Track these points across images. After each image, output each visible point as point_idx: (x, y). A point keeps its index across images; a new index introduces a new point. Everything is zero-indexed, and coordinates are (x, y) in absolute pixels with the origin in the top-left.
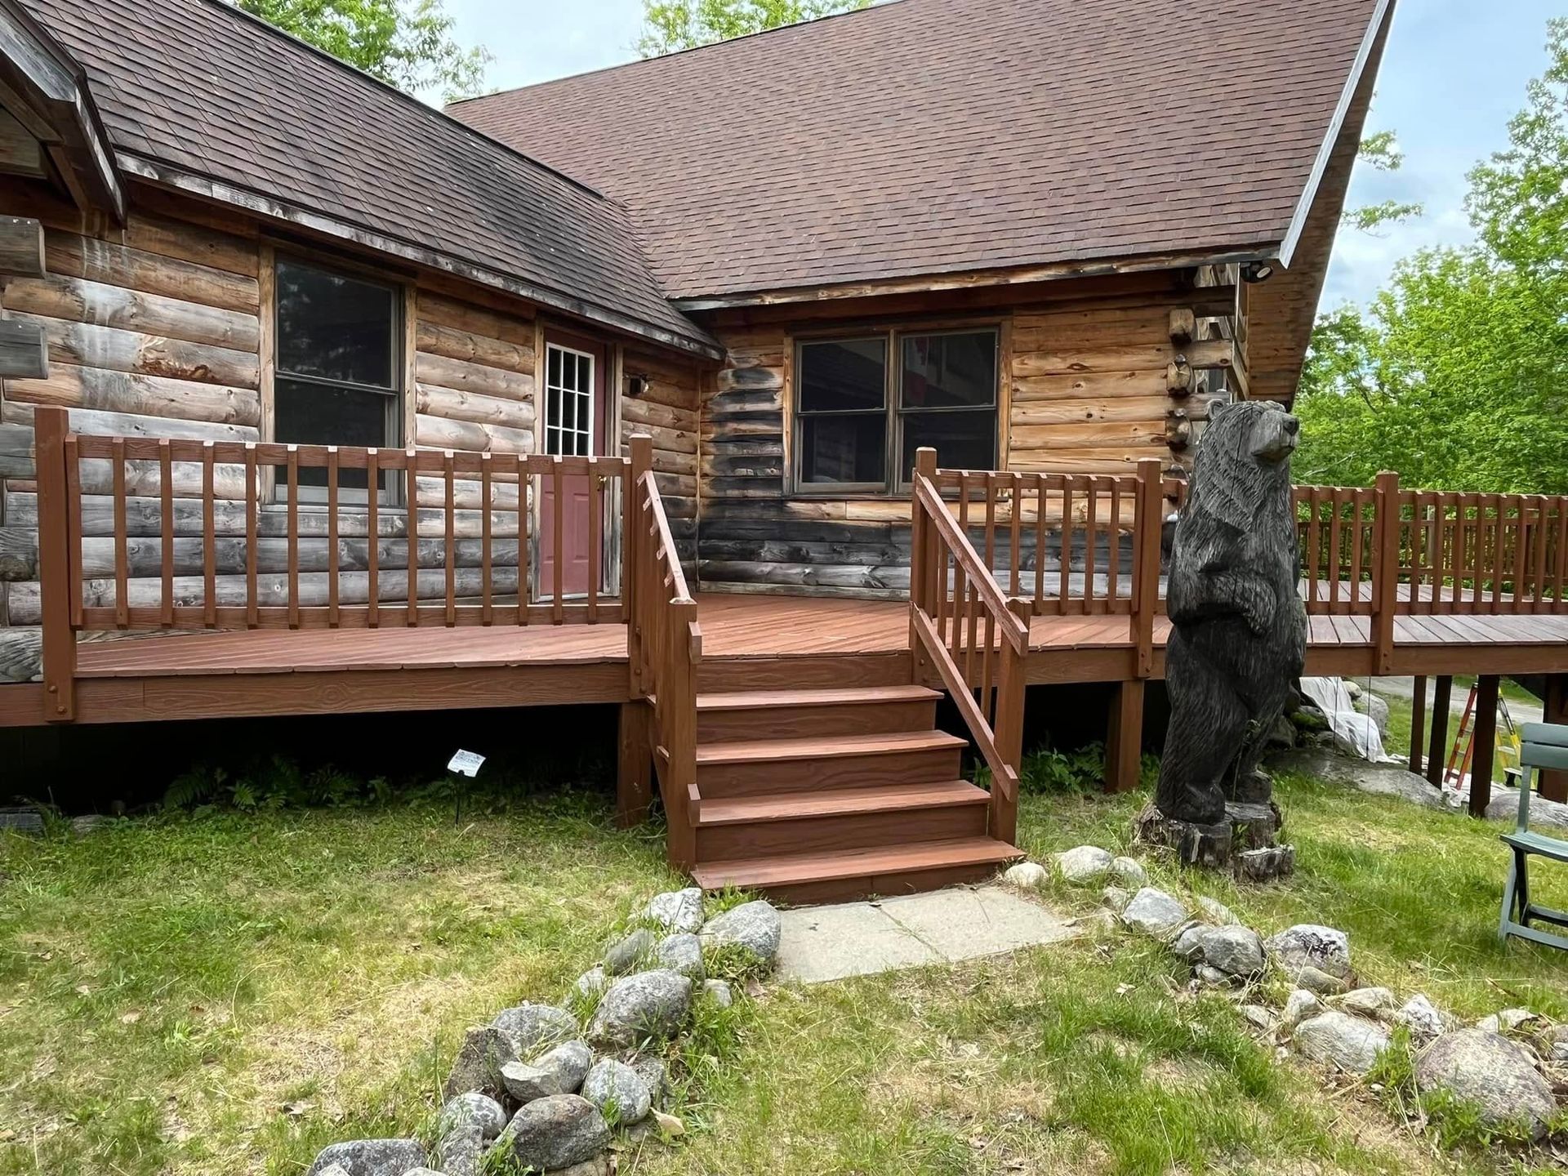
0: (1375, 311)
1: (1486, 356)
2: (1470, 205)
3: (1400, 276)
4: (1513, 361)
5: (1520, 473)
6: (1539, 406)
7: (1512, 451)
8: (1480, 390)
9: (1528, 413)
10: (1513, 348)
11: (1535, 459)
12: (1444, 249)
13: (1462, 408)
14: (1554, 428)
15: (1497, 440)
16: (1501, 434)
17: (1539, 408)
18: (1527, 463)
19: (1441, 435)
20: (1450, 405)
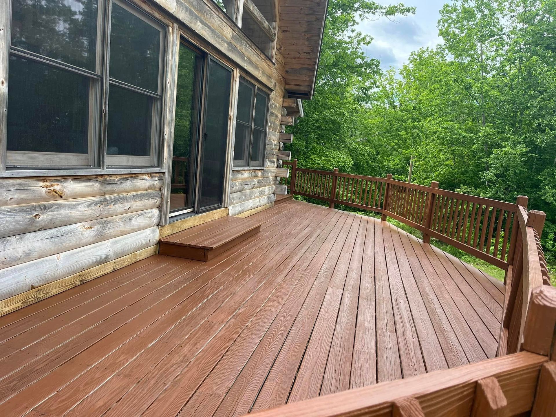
0: (401, 73)
1: (437, 92)
2: (440, 25)
3: (412, 59)
4: (448, 96)
5: (445, 148)
6: (456, 118)
7: (443, 138)
8: (433, 108)
9: (451, 121)
10: (449, 90)
11: (451, 143)
12: (430, 50)
13: (425, 116)
14: (460, 129)
15: (437, 132)
16: (438, 129)
17: (455, 119)
18: (448, 144)
19: (415, 127)
20: (420, 114)
